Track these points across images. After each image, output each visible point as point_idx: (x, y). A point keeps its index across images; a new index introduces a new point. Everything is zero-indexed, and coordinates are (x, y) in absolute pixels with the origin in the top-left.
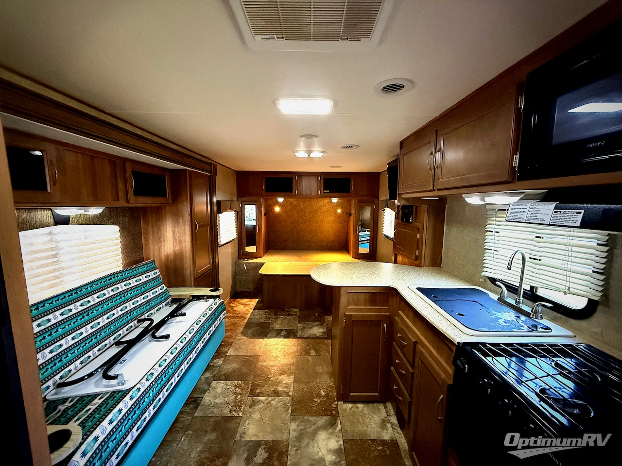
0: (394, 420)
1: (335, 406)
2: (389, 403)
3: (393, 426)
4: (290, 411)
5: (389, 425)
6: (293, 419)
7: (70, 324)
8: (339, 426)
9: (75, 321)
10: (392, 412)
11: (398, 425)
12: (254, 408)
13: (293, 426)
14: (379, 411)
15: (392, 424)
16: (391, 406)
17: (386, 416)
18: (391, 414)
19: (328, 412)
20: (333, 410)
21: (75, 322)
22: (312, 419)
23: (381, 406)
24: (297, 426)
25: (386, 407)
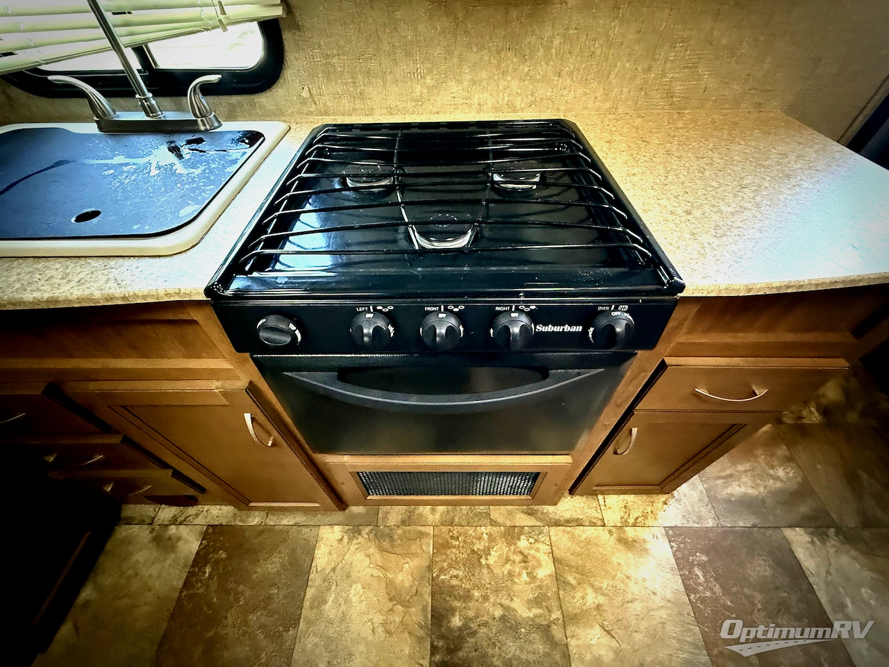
0: (167, 512)
2: (124, 507)
3: (179, 520)
5: (173, 530)
10: (149, 509)
11: (182, 508)
14: (130, 543)
15: (174, 521)
16: (132, 506)
17: (150, 528)
18: (152, 514)
23: (123, 531)
25: (129, 521)
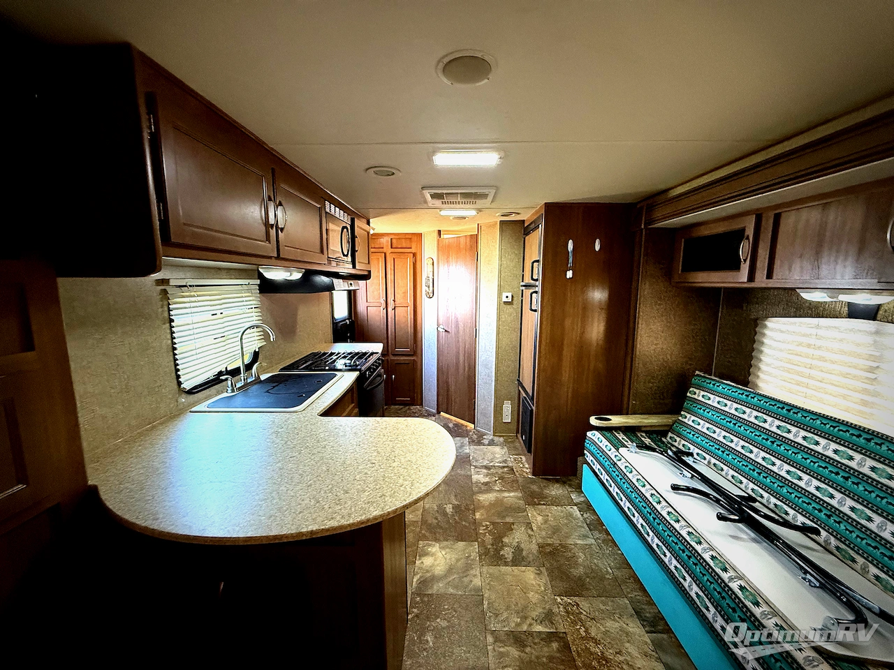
1: (414, 610)
4: (486, 603)
6: (478, 591)
7: (815, 463)
8: (415, 580)
9: (823, 466)
12: (544, 608)
13: (477, 582)
19: (426, 599)
20: (417, 603)
21: (821, 467)
22: (451, 590)
24: (471, 581)
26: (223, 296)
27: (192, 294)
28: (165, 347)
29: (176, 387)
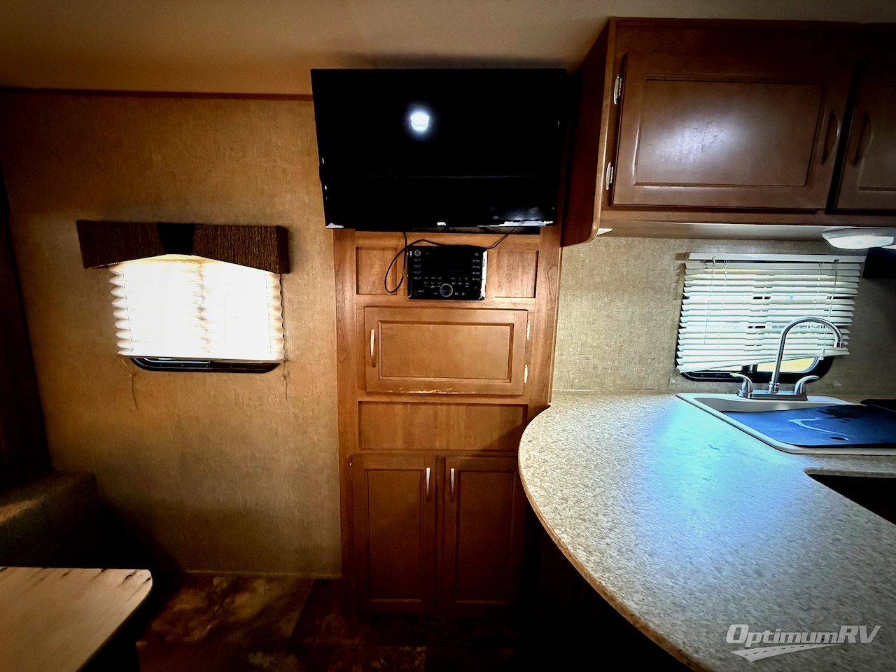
26: (776, 276)
27: (723, 270)
28: (669, 322)
29: (672, 366)
